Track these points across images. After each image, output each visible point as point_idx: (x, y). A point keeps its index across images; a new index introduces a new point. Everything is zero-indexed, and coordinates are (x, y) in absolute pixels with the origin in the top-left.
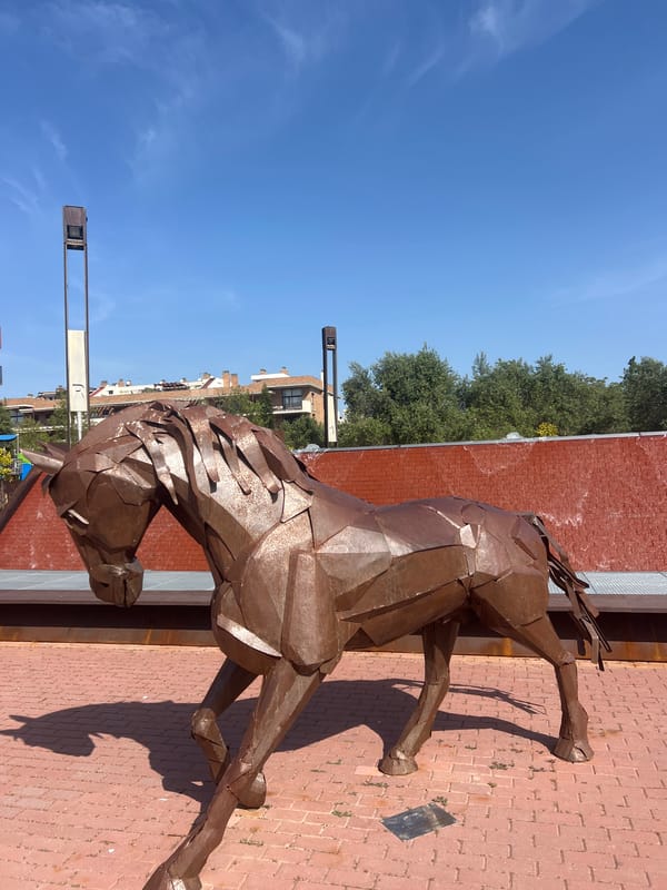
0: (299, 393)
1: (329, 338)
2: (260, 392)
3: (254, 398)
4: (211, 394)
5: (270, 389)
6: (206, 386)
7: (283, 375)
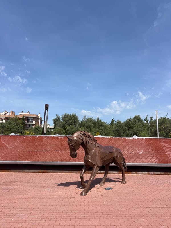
0: (32, 118)
1: (47, 107)
2: (22, 117)
3: (20, 119)
4: (7, 117)
5: (25, 117)
6: (5, 114)
7: (28, 113)
